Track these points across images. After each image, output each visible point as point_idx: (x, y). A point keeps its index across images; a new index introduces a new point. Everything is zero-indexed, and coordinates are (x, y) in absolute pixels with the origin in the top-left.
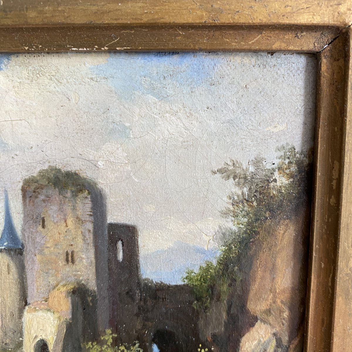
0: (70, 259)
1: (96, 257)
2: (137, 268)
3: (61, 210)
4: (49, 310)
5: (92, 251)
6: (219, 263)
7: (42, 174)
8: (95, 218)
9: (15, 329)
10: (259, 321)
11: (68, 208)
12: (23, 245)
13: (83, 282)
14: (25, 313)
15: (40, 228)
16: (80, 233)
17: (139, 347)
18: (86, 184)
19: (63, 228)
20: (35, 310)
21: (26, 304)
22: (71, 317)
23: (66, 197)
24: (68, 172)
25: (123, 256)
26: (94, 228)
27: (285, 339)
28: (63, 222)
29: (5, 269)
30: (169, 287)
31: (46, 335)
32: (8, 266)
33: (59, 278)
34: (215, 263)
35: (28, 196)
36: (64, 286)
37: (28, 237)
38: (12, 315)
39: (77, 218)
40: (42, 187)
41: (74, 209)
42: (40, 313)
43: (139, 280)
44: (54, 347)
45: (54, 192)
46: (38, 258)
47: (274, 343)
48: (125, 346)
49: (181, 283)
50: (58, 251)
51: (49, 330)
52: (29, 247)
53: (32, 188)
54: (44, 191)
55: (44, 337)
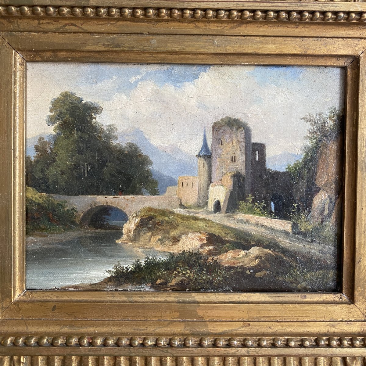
0: (233, 160)
1: (246, 159)
2: (265, 164)
3: (230, 137)
4: (222, 185)
5: (244, 156)
6: (303, 161)
7: (223, 120)
8: (246, 140)
9: (205, 195)
10: (321, 190)
11: (234, 136)
12: (211, 154)
13: (239, 171)
14: (210, 187)
15: (220, 145)
16: (239, 147)
17: (265, 203)
18: (243, 125)
19: (231, 145)
20: (215, 185)
21: (211, 182)
22: (232, 188)
23: (233, 131)
24: (235, 119)
25: (259, 158)
26: (246, 145)
27: (334, 198)
28: (231, 142)
29: (202, 165)
30: (279, 173)
31: (220, 198)
32: (203, 164)
33: (228, 169)
34: (301, 161)
35: (215, 131)
36: (230, 173)
37: (214, 150)
38: (204, 188)
39: (238, 140)
40: (222, 126)
41: (237, 136)
42: (218, 187)
43: (265, 169)
44: (223, 204)
45: (227, 128)
46: (218, 159)
47: (328, 201)
48: (258, 203)
49: (285, 171)
50: (228, 156)
51: (221, 195)
52: (214, 154)
53: (217, 126)
54: (223, 128)
55: (219, 199)
